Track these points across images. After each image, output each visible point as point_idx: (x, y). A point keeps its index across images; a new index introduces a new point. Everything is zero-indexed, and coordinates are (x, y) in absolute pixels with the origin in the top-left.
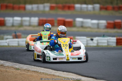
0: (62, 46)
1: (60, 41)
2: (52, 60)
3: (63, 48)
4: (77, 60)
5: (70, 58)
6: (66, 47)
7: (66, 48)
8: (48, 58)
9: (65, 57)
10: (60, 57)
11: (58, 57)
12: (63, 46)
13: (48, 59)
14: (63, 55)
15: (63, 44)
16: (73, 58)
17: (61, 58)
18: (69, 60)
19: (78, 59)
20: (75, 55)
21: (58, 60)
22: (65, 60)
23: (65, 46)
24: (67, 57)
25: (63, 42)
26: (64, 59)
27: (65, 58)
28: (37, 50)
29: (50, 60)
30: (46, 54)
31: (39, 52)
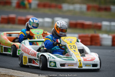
0: (69, 47)
1: (65, 40)
2: (59, 67)
3: (71, 51)
4: (91, 68)
5: (83, 64)
6: (75, 49)
7: (75, 51)
8: (52, 63)
9: (76, 62)
11: (67, 63)
12: (71, 48)
13: (52, 65)
14: (74, 60)
15: (69, 45)
16: (86, 65)
17: (71, 64)
18: (81, 67)
19: (93, 67)
20: (89, 60)
22: (77, 68)
23: (72, 47)
24: (79, 63)
25: (69, 42)
27: (76, 64)
28: (30, 52)
29: (56, 67)
30: (49, 58)
31: (33, 56)
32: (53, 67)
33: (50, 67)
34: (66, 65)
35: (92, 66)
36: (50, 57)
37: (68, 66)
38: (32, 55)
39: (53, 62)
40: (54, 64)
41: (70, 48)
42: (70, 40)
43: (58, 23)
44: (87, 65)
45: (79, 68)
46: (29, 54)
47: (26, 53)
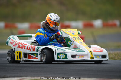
0: (73, 39)
1: (67, 32)
2: (70, 58)
3: (77, 42)
4: (101, 59)
7: (81, 42)
9: (87, 54)
10: (81, 54)
11: (78, 54)
13: (62, 57)
20: (98, 52)
21: (77, 59)
22: (89, 59)
23: (77, 39)
25: (71, 34)
26: (85, 56)
28: (25, 46)
29: (67, 59)
30: (56, 50)
31: (30, 50)
32: (63, 59)
33: (58, 60)
34: (77, 57)
35: (101, 57)
36: (58, 49)
37: (79, 57)
38: (28, 50)
39: (62, 54)
40: (64, 56)
41: (75, 40)
42: (72, 32)
43: (51, 16)
44: (97, 56)
45: (90, 59)
46: (25, 49)
47: (20, 48)
